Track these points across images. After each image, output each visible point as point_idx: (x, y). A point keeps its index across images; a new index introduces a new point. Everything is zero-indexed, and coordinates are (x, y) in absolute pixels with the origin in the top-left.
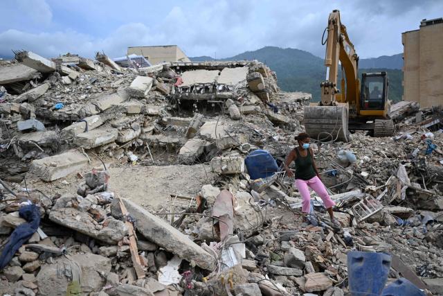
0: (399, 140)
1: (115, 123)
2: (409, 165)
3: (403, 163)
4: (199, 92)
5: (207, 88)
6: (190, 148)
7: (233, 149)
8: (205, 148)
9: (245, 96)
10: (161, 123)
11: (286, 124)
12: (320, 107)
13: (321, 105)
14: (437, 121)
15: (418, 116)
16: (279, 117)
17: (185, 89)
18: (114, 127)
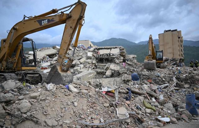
0: (170, 70)
1: (87, 66)
2: (176, 77)
3: (174, 76)
4: (105, 56)
5: (107, 55)
6: (108, 73)
7: (125, 73)
8: (112, 73)
9: (120, 57)
10: (95, 66)
11: (131, 65)
12: (148, 61)
13: (148, 60)
14: (174, 63)
15: (169, 61)
16: (129, 63)
17: (101, 55)
18: (86, 67)
